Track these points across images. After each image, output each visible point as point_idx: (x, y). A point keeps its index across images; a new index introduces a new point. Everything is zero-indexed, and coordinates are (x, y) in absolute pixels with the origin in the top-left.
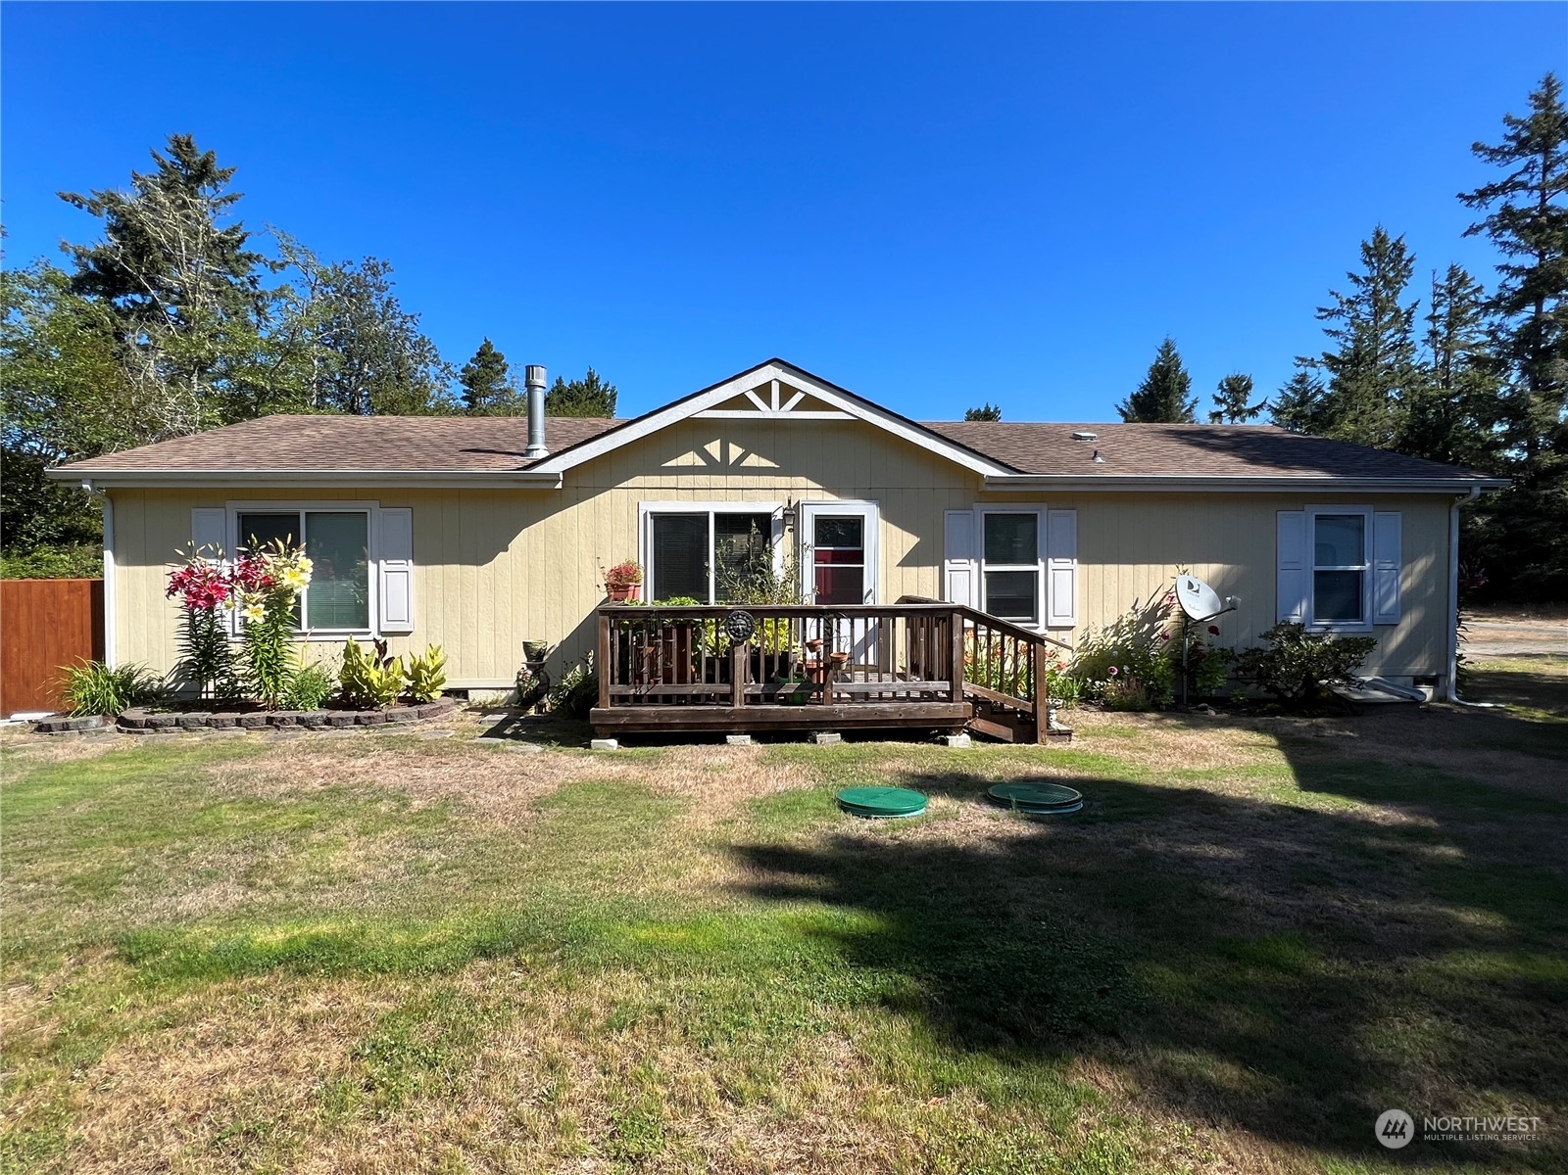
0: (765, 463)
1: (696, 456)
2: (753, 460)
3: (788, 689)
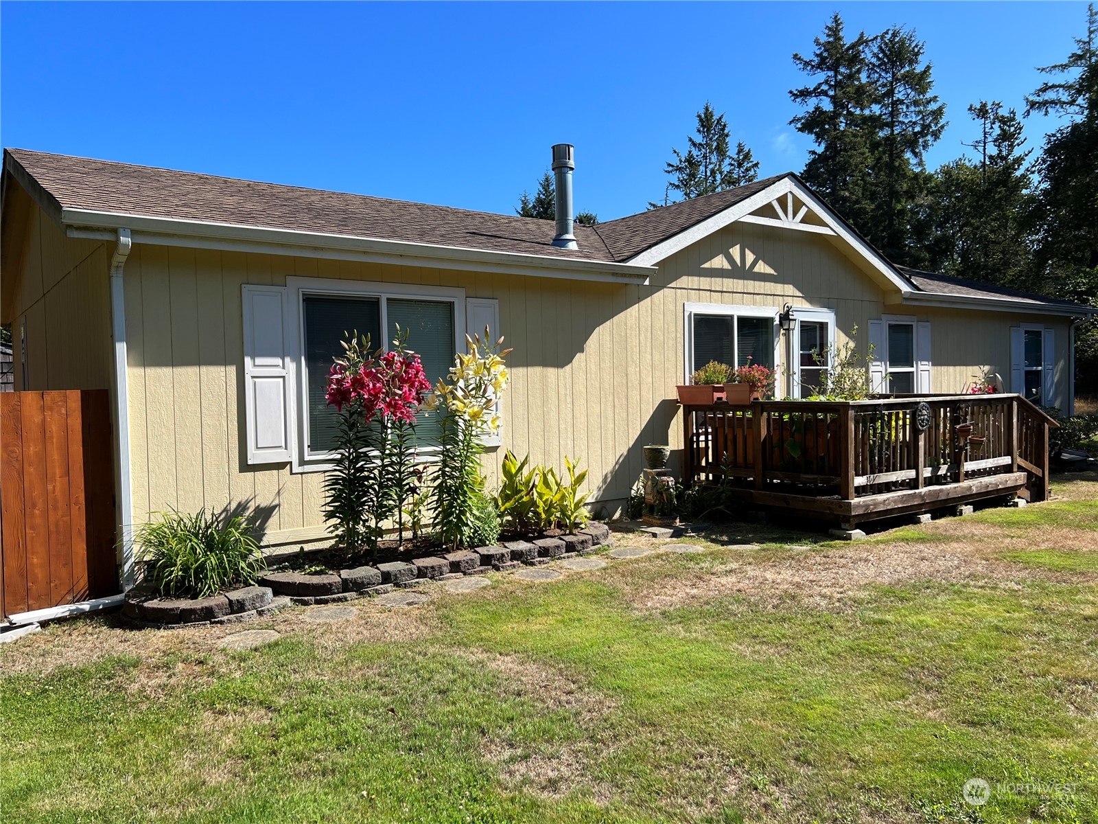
0: (769, 270)
1: (724, 259)
2: (761, 267)
3: (943, 470)
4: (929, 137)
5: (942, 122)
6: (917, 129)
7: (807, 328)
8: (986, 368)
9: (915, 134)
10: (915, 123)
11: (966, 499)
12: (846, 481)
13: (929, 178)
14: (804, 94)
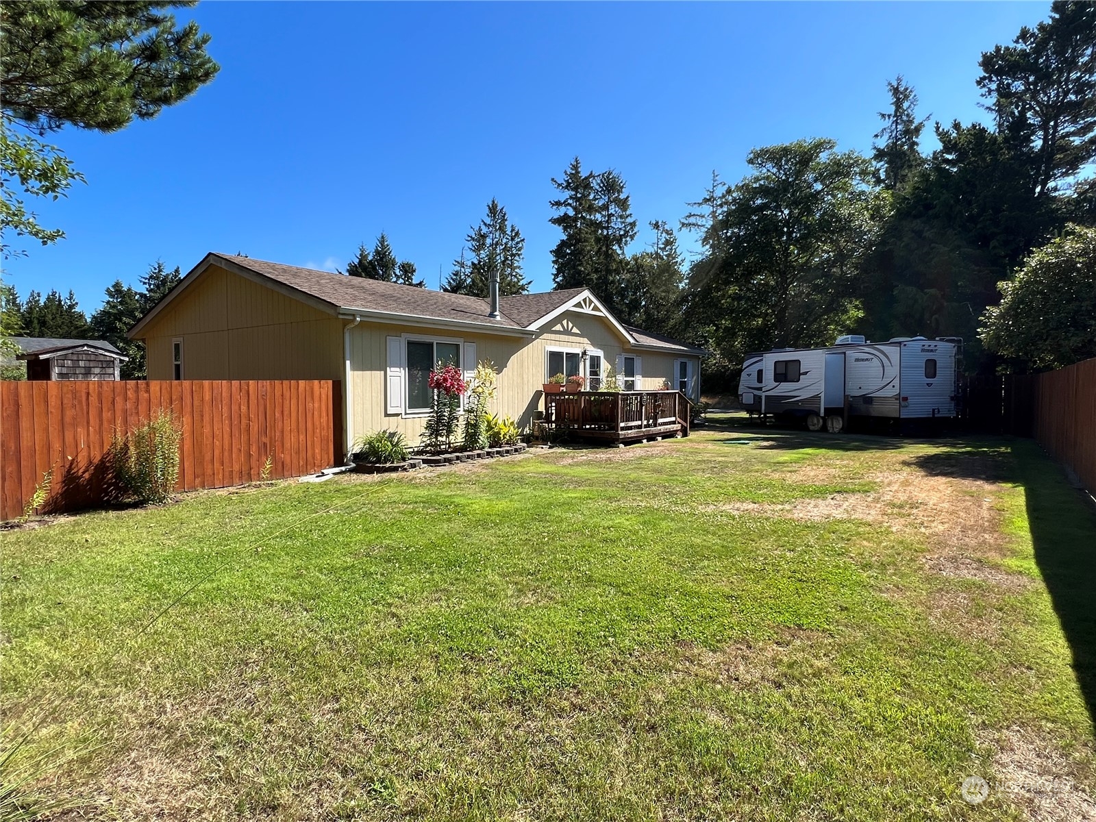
0: (578, 331)
1: (561, 326)
2: (575, 330)
3: (651, 421)
4: (628, 239)
5: (635, 230)
6: (622, 233)
7: (592, 358)
8: (664, 379)
9: (621, 235)
10: (621, 229)
11: (659, 434)
12: (618, 425)
13: (628, 263)
14: (558, 204)
